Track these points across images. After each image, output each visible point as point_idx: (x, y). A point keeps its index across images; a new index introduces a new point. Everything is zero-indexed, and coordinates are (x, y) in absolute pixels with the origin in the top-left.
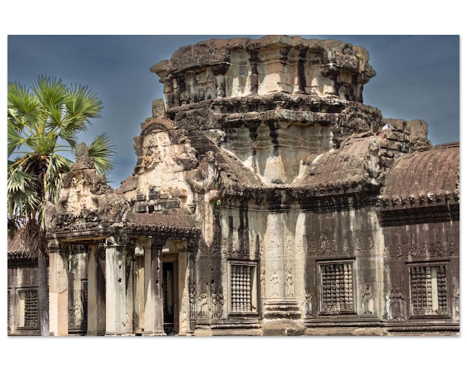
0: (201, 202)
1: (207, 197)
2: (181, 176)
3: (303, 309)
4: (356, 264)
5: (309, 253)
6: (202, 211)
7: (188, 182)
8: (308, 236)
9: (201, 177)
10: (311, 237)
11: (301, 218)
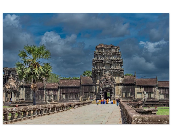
0: (17, 87)
1: (18, 87)
2: (15, 84)
3: (24, 99)
4: (31, 94)
5: (25, 93)
6: (17, 88)
7: (16, 85)
8: (25, 91)
9: (18, 84)
10: (26, 91)
11: (24, 89)
